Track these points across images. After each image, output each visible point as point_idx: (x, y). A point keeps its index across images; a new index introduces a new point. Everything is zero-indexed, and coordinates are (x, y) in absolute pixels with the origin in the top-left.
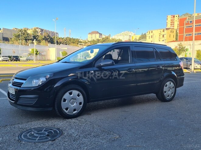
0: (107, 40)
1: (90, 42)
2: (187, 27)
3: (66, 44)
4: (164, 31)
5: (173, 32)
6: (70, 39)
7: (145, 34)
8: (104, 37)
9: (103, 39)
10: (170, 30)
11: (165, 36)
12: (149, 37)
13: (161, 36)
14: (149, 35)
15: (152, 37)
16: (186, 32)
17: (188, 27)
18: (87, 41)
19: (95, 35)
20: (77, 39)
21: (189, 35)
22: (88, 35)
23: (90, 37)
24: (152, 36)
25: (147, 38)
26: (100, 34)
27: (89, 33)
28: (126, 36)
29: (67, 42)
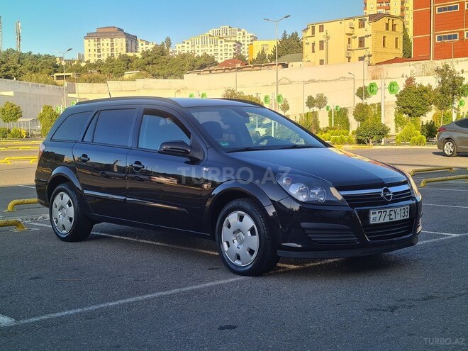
0: (162, 59)
1: (95, 66)
2: (440, 10)
3: (7, 77)
4: (362, 25)
5: (394, 29)
6: (21, 58)
7: (295, 36)
8: (142, 47)
9: (146, 54)
10: (385, 20)
11: (368, 42)
12: (311, 45)
13: (355, 43)
14: (311, 40)
15: (321, 48)
16: (436, 29)
17: (445, 9)
18: (83, 64)
19: (110, 43)
20: (47, 57)
21: (450, 37)
22: (86, 41)
23: (92, 48)
24: (322, 42)
25: (307, 49)
26: (128, 36)
27: (89, 36)
28: (224, 43)
29: (12, 70)
